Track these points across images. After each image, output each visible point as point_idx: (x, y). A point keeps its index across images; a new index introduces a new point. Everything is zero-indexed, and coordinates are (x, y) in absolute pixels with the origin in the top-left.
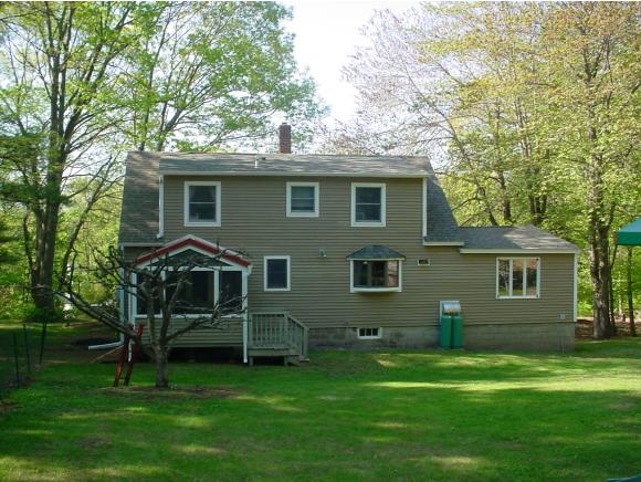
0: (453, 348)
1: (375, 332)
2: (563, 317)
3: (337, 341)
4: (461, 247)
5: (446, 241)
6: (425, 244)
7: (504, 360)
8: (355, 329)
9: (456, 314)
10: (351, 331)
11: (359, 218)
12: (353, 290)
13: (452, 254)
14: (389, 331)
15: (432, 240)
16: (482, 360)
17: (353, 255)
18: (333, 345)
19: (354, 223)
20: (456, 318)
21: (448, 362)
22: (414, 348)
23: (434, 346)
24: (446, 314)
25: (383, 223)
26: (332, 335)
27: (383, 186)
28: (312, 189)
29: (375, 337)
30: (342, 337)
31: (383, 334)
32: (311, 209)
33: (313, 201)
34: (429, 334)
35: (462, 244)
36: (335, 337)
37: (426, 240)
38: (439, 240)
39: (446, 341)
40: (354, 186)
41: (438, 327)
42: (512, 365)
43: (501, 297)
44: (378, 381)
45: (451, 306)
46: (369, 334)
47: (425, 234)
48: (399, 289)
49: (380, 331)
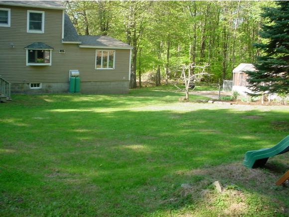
0: (76, 92)
1: (38, 85)
2: (124, 78)
3: (20, 90)
4: (80, 44)
5: (73, 41)
6: (63, 42)
7: (102, 98)
8: (28, 84)
9: (77, 76)
10: (27, 85)
11: (31, 28)
12: (28, 64)
13: (76, 47)
14: (45, 85)
15: (66, 41)
16: (92, 98)
17: (28, 47)
18: (17, 92)
19: (28, 31)
20: (77, 78)
21: (77, 99)
22: (57, 93)
23: (66, 92)
24: (73, 76)
25: (43, 31)
26: (17, 87)
27: (43, 13)
28: (7, 12)
29: (38, 88)
30: (22, 88)
31: (42, 86)
32: (6, 22)
33: (7, 18)
34: (64, 86)
35: (81, 43)
36: (19, 88)
37: (64, 40)
38: (70, 41)
39: (72, 89)
40: (29, 12)
41: (69, 82)
42: (106, 100)
43: (97, 69)
44: (50, 109)
45: (75, 73)
46: (35, 86)
47: (63, 37)
48: (50, 64)
49: (41, 84)
